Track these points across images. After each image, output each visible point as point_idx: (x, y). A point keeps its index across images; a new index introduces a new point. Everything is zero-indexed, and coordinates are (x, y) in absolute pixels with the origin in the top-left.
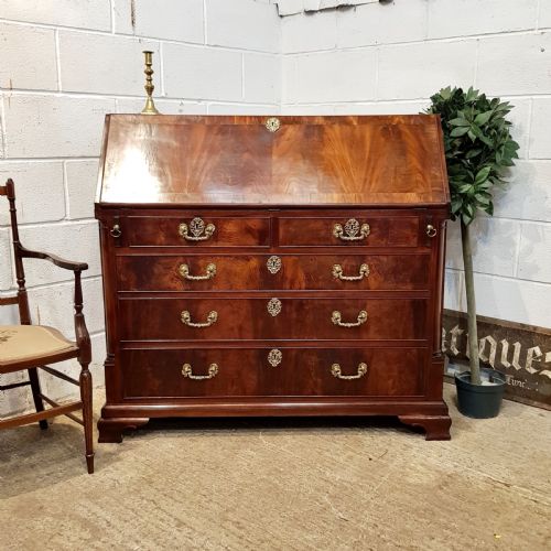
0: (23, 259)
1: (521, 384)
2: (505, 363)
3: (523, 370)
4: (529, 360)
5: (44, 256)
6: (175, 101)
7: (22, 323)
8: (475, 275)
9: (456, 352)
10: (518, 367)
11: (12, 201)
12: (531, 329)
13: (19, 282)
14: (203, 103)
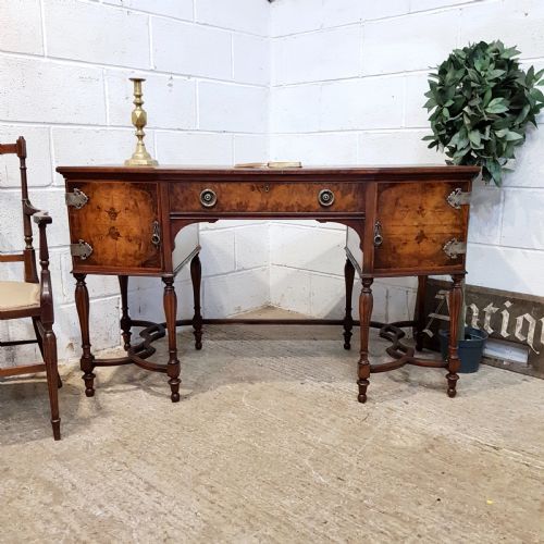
6: (164, 75)
7: (27, 281)
9: (490, 331)
11: (23, 158)
13: (26, 241)
14: (192, 79)
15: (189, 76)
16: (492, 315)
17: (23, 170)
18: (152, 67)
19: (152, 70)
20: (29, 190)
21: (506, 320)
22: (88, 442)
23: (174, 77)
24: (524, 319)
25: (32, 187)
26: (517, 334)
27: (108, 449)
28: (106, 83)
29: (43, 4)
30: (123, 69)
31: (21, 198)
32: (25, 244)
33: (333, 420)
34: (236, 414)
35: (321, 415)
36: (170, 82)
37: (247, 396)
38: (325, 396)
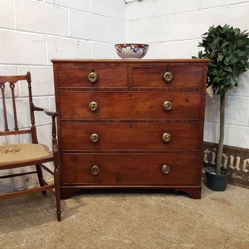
1: (240, 177)
2: (232, 167)
3: (241, 170)
4: (245, 165)
5: (42, 110)
6: (75, 39)
7: (33, 143)
8: (225, 125)
9: (207, 162)
10: (238, 169)
11: (29, 82)
12: (246, 151)
13: (32, 123)
14: (89, 41)
15: (87, 40)
16: (207, 154)
17: (30, 88)
18: (69, 36)
19: (69, 37)
20: (33, 98)
21: (214, 157)
22: (42, 239)
23: (80, 40)
24: (223, 156)
25: (34, 96)
27: (53, 244)
28: (46, 44)
29: (14, 2)
30: (54, 36)
31: (29, 102)
32: (31, 125)
33: (172, 223)
34: (120, 219)
35: (165, 219)
36: (78, 43)
37: (123, 208)
38: (165, 208)
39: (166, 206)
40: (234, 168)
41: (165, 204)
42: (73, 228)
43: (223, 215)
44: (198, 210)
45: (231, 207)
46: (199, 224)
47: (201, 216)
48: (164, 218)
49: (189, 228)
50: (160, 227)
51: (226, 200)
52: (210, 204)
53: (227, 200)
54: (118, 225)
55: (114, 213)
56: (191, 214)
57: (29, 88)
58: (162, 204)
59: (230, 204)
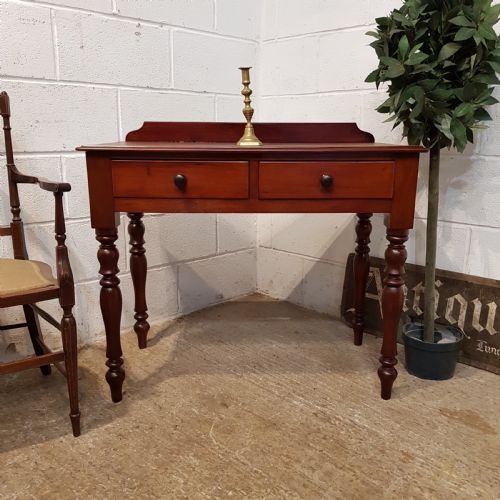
0: (19, 185)
1: (496, 352)
2: (477, 326)
3: (498, 335)
6: (130, 21)
7: (16, 258)
9: (419, 312)
10: (492, 331)
11: (6, 117)
13: (13, 211)
14: (165, 28)
15: (162, 24)
16: (421, 294)
17: (7, 130)
18: (115, 11)
19: (114, 15)
20: (15, 157)
23: (142, 24)
24: (455, 300)
26: (448, 317)
28: (55, 28)
30: (76, 11)
31: (5, 163)
32: (12, 216)
33: (329, 474)
34: (199, 458)
35: (313, 463)
36: (138, 30)
37: (217, 426)
38: (319, 431)
39: (322, 425)
40: (482, 329)
41: (322, 420)
42: (78, 475)
43: (465, 459)
44: (403, 440)
45: (489, 437)
46: (398, 482)
47: (408, 457)
48: (313, 459)
49: (368, 492)
50: (296, 485)
51: (478, 417)
52: (435, 427)
53: (482, 416)
54: (189, 473)
55: (189, 441)
56: (382, 452)
57: (4, 129)
58: (314, 421)
59: (487, 429)
